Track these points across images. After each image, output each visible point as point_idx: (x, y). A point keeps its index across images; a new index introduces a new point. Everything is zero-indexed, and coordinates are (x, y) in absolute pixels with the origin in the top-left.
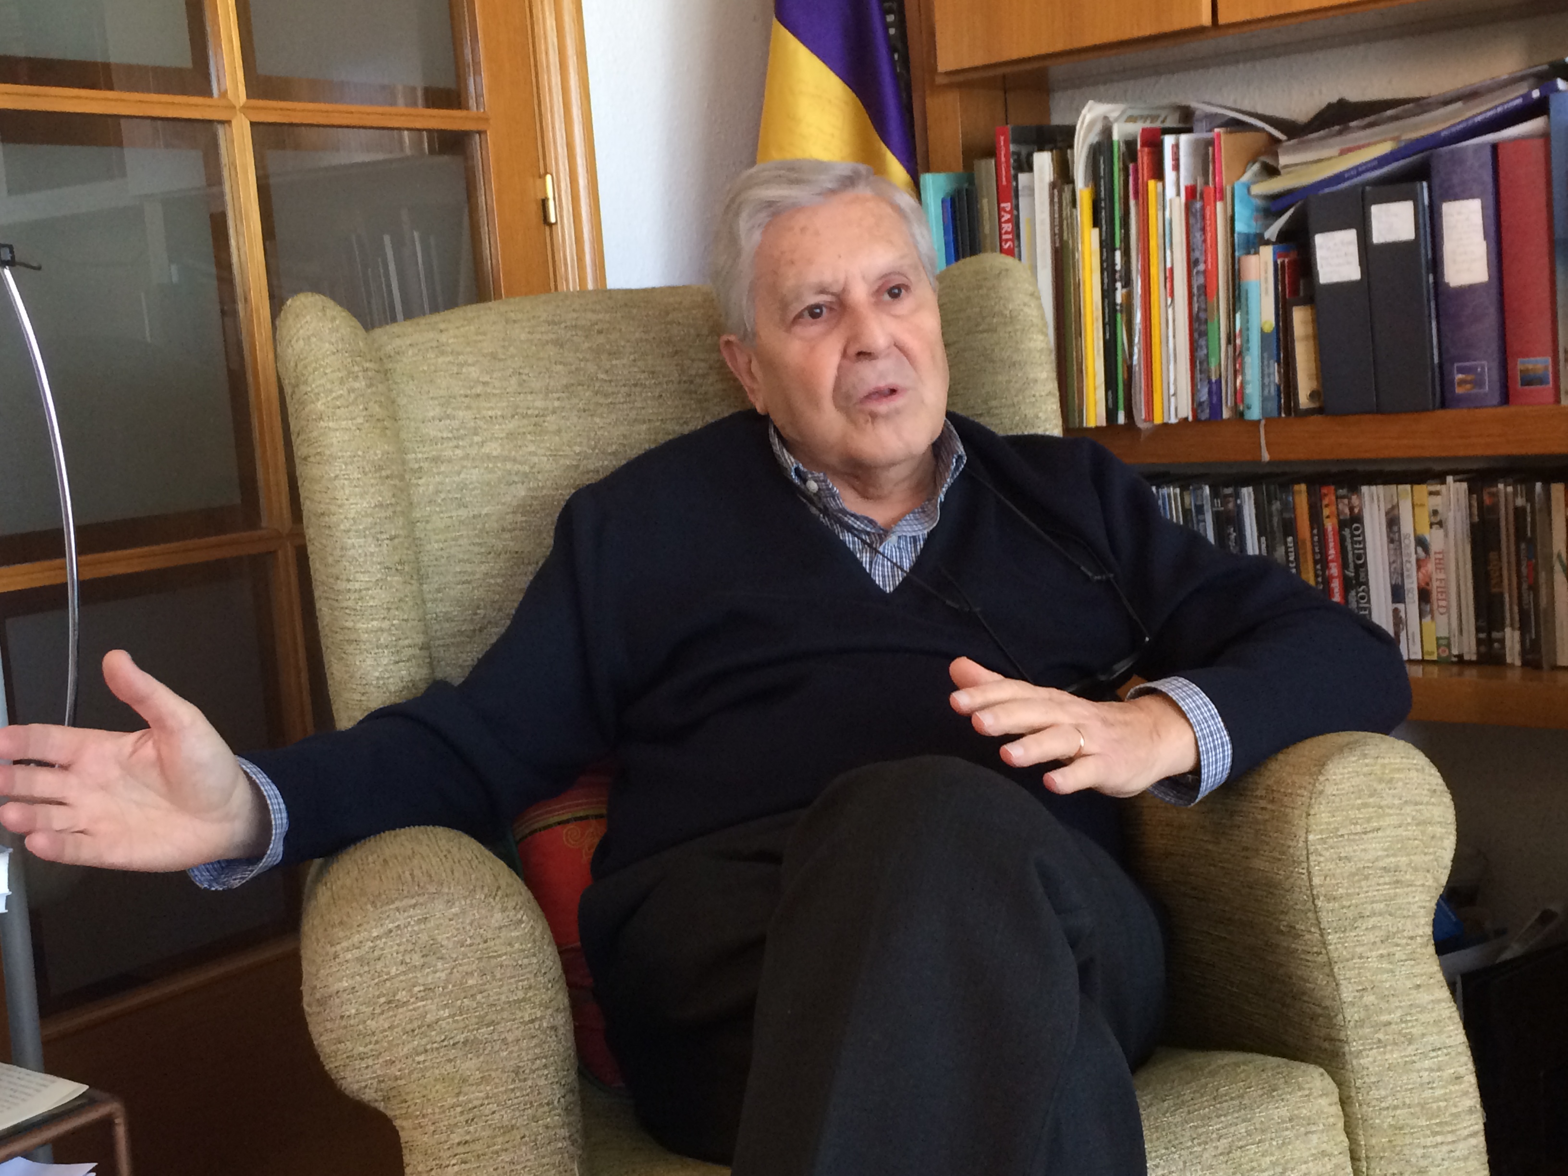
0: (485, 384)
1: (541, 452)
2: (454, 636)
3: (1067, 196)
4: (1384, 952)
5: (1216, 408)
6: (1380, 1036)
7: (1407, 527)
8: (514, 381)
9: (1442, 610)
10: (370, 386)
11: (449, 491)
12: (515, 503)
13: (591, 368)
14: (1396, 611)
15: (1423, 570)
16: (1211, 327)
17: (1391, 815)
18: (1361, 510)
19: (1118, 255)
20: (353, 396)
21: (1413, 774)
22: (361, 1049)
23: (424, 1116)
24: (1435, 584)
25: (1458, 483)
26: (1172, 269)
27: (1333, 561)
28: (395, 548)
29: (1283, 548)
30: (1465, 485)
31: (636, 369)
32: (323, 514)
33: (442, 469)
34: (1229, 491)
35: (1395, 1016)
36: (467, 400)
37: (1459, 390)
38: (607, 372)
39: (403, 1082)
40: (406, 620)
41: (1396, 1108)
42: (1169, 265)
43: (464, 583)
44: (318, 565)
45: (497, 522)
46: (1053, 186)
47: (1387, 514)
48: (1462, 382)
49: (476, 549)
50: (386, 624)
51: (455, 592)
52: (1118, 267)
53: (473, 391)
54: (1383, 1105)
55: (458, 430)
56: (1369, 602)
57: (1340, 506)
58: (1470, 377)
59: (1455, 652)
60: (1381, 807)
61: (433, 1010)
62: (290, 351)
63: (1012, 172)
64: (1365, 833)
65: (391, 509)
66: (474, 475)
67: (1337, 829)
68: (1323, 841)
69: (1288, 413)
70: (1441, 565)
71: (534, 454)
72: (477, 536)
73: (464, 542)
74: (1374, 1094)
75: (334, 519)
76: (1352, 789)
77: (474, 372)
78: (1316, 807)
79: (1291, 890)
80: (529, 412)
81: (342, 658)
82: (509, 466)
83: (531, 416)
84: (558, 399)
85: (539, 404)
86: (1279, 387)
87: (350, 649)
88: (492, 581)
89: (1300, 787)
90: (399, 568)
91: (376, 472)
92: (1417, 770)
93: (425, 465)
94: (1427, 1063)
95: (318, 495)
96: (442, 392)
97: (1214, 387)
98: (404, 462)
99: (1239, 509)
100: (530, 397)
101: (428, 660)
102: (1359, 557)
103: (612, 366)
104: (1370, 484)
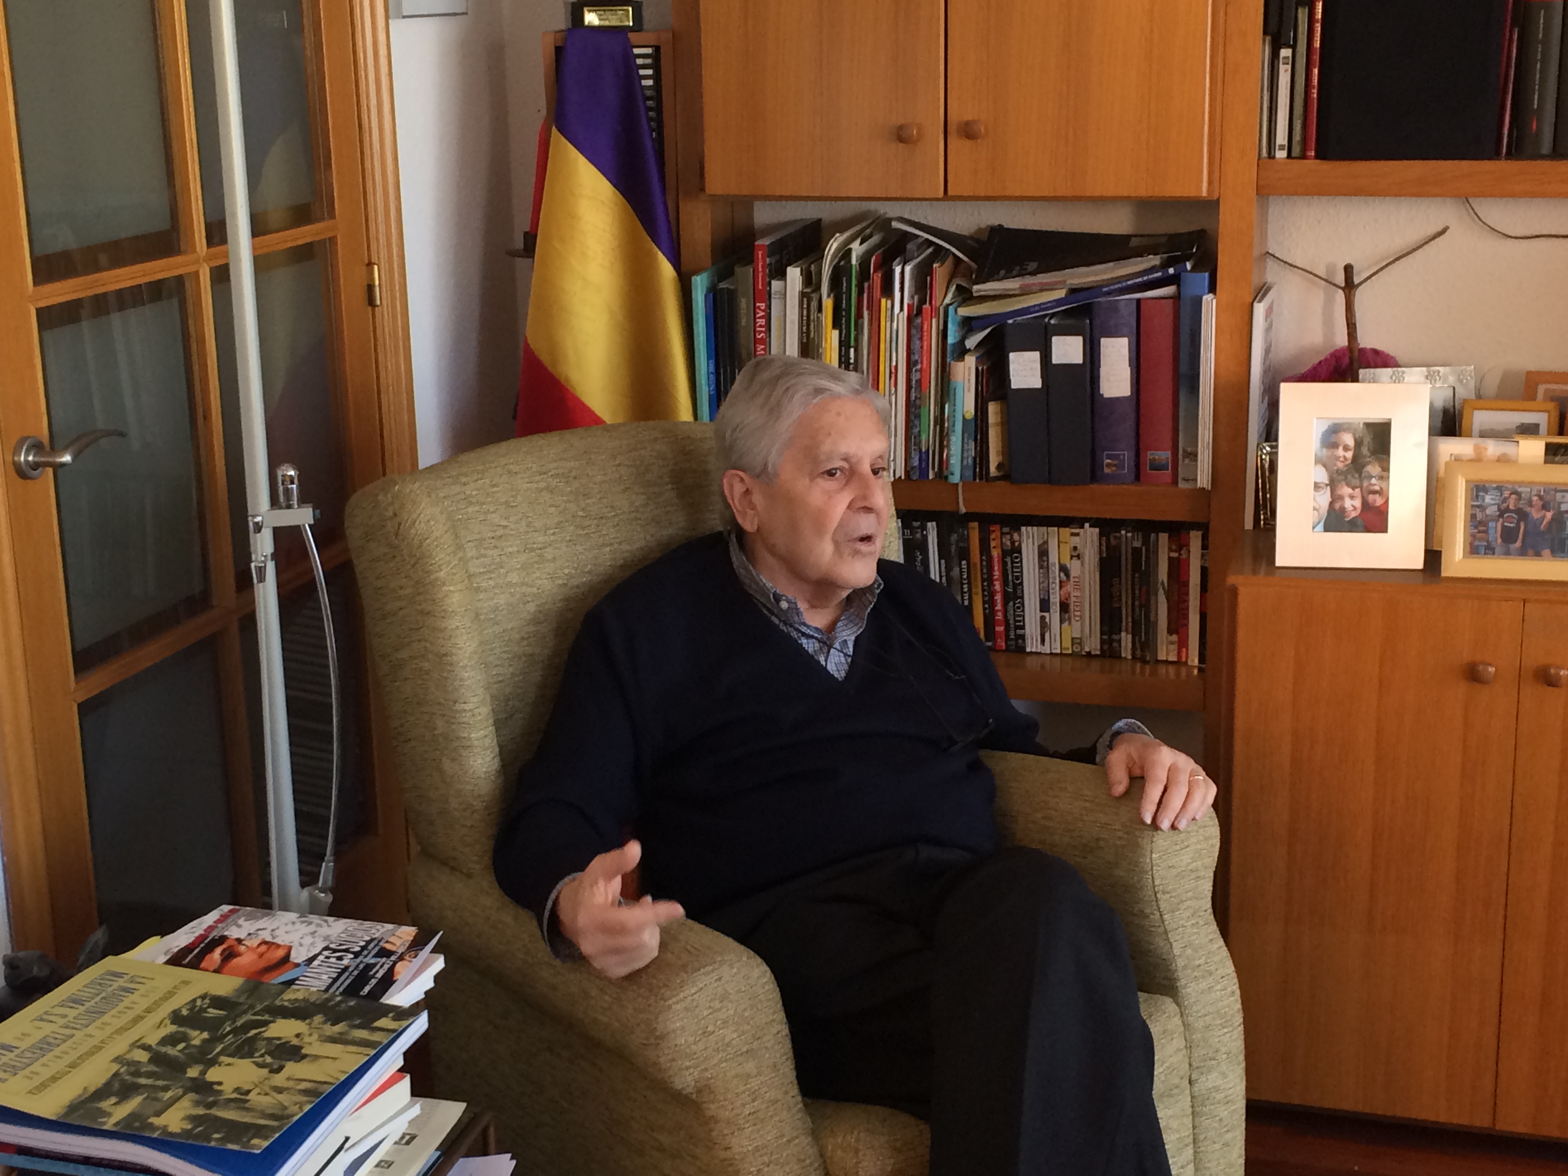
0: (505, 527)
1: (544, 576)
3: (814, 304)
4: (1194, 922)
5: (924, 473)
6: (1196, 974)
7: (1053, 557)
8: (524, 523)
9: (1078, 618)
11: (487, 614)
12: (528, 618)
13: (572, 507)
14: (1043, 618)
15: (1064, 589)
16: (924, 411)
18: (1020, 545)
19: (852, 350)
22: (687, 1064)
23: (725, 1100)
24: (1073, 599)
25: (1092, 529)
26: (896, 367)
27: (996, 580)
29: (958, 569)
30: (1097, 530)
31: (601, 505)
33: (481, 597)
34: (916, 524)
35: (1202, 961)
36: (493, 541)
37: (1107, 470)
38: (583, 510)
39: (713, 1081)
41: (1206, 1015)
42: (894, 364)
45: (518, 633)
46: (803, 295)
47: (1039, 547)
48: (1108, 465)
49: (505, 656)
52: (852, 361)
54: (1199, 1015)
55: (490, 565)
56: (1023, 611)
57: (1004, 540)
58: (1116, 462)
59: (1087, 649)
61: (729, 1034)
63: (768, 280)
64: (1182, 849)
66: (502, 600)
67: (1167, 849)
68: (1160, 858)
69: (987, 480)
70: (1078, 585)
72: (505, 646)
73: (497, 651)
74: (1195, 1008)
77: (495, 518)
79: (1141, 889)
80: (535, 546)
83: (536, 549)
84: (553, 534)
85: (541, 539)
86: (975, 458)
94: (1219, 987)
96: (476, 537)
97: (924, 457)
99: (925, 538)
100: (535, 535)
102: (1017, 578)
103: (588, 505)
104: (1026, 525)
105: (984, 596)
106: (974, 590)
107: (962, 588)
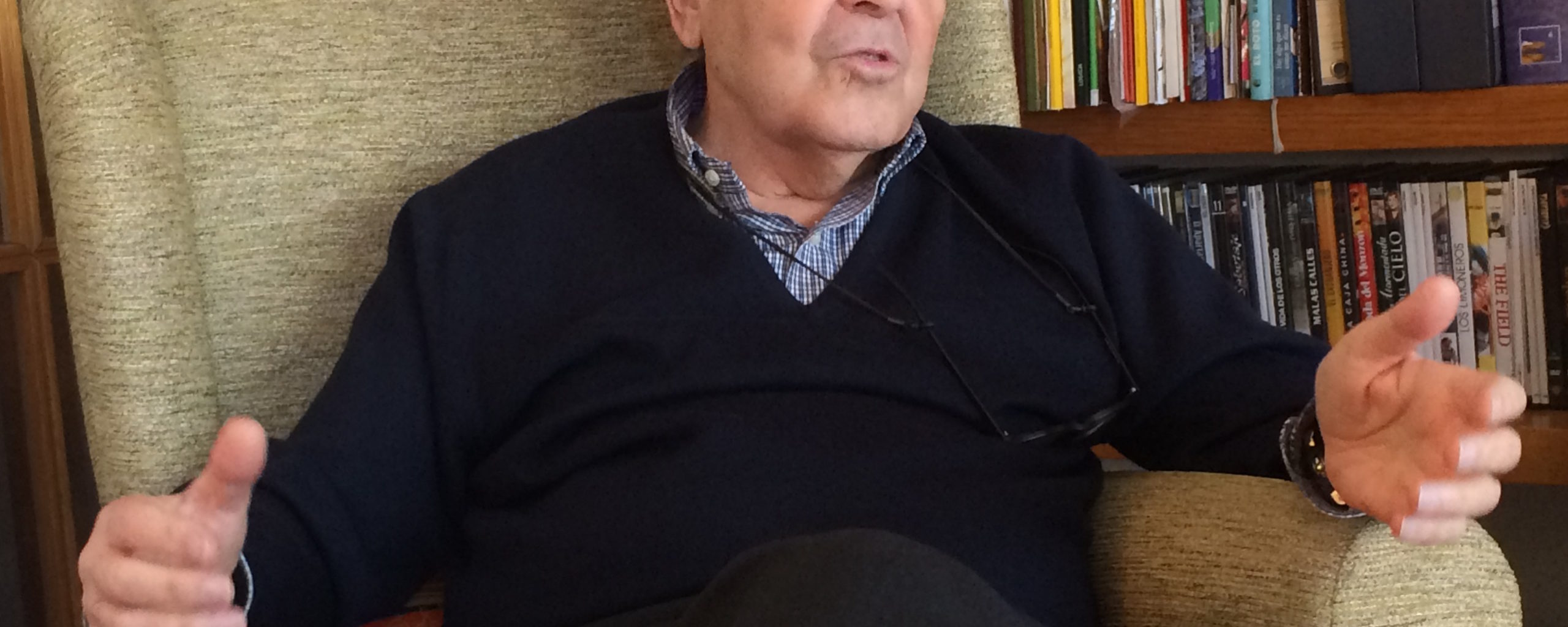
0: (286, 59)
1: (357, 144)
2: (247, 378)
5: (1215, 86)
7: (1459, 235)
8: (322, 55)
9: (1505, 341)
10: (142, 62)
11: (241, 196)
12: (324, 210)
13: (420, 37)
15: (1479, 290)
17: (1438, 602)
18: (1400, 215)
20: (118, 74)
21: (1467, 550)
24: (1495, 308)
25: (1523, 180)
27: (1364, 279)
28: (173, 268)
29: (1302, 263)
30: (1533, 182)
31: (477, 40)
32: (80, 225)
33: (233, 167)
34: (1232, 190)
36: (263, 80)
37: (1524, 61)
38: (440, 43)
40: (187, 359)
43: (260, 311)
44: (74, 290)
45: (302, 233)
47: (1434, 218)
48: (1528, 52)
49: (276, 268)
50: (161, 365)
51: (249, 322)
53: (272, 67)
55: (252, 117)
57: (1374, 208)
58: (1539, 45)
60: (1425, 592)
62: (38, 18)
65: (167, 218)
66: (272, 174)
69: (1307, 91)
70: (1502, 284)
71: (349, 147)
73: (261, 259)
75: (95, 231)
76: (1389, 570)
77: (271, 44)
78: (1343, 591)
80: (343, 94)
81: (106, 408)
82: (317, 162)
83: (345, 99)
84: (379, 77)
85: (354, 84)
86: (1295, 58)
87: (116, 396)
88: (296, 309)
89: (1323, 568)
90: (178, 292)
91: (148, 171)
92: (1472, 545)
93: (210, 162)
95: (74, 200)
96: (231, 70)
97: (1213, 58)
98: (184, 159)
99: (1245, 213)
100: (343, 76)
102: (1398, 274)
103: (448, 35)
104: (1412, 180)
105: (1345, 306)
106: (1328, 298)
107: (1309, 296)
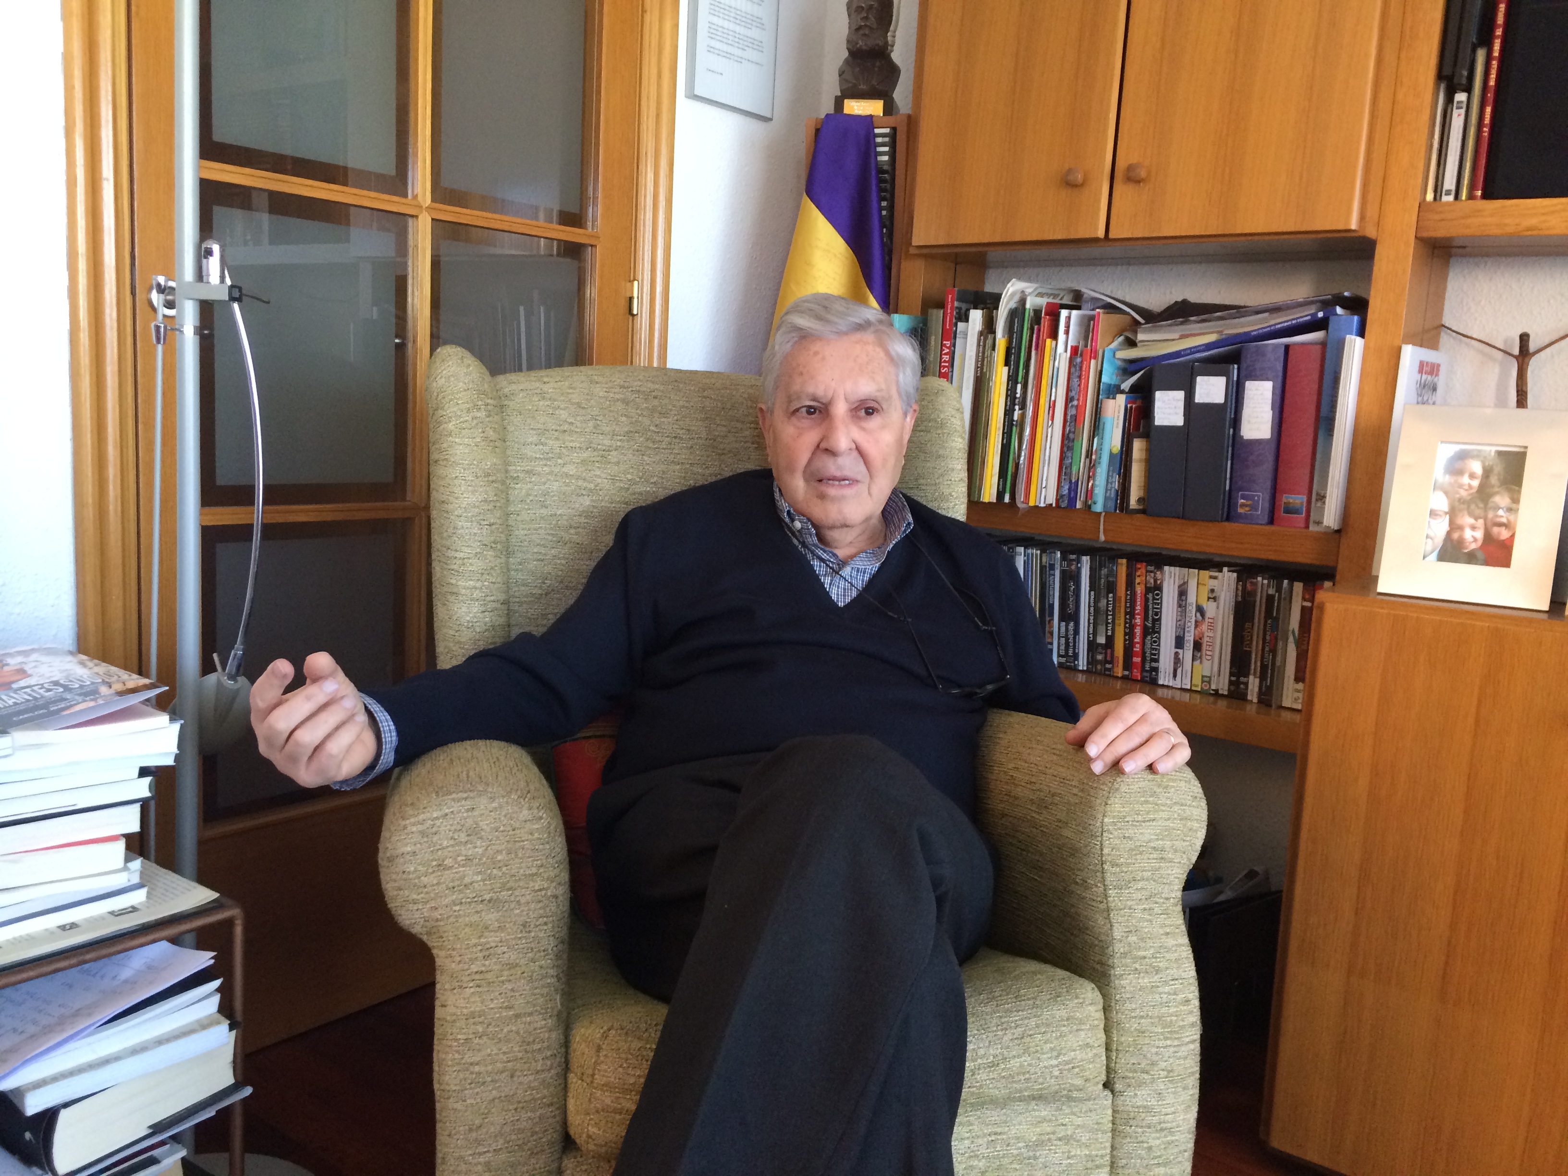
0: (571, 423)
1: (604, 476)
2: (526, 596)
3: (989, 342)
4: (1147, 907)
5: (1072, 501)
6: (1137, 966)
7: (1192, 598)
8: (591, 424)
9: (1209, 658)
10: (489, 416)
11: (536, 496)
12: (581, 509)
13: (646, 421)
14: (1176, 654)
16: (1077, 444)
17: (1163, 811)
18: (1161, 583)
19: (1019, 386)
20: (475, 422)
21: (1183, 784)
22: (415, 896)
23: (454, 950)
24: (1206, 639)
25: (1230, 573)
26: (1055, 401)
27: (1138, 614)
28: (492, 532)
29: (1105, 601)
30: (1235, 575)
31: (677, 427)
32: (443, 502)
33: (533, 479)
34: (1073, 557)
35: (1148, 953)
36: (556, 434)
37: (1240, 510)
38: (656, 426)
39: (442, 923)
40: (494, 583)
41: (1142, 1017)
42: (1053, 398)
43: (538, 560)
44: (436, 537)
45: (567, 520)
46: (981, 333)
47: (1179, 587)
48: (1243, 505)
49: (550, 538)
50: (479, 584)
51: (532, 566)
52: (1018, 395)
53: (562, 427)
54: (1133, 1014)
55: (547, 453)
56: (1159, 645)
57: (1148, 578)
58: (1249, 502)
59: (1213, 687)
60: (1157, 805)
61: (471, 875)
63: (954, 321)
64: (1144, 822)
65: (492, 504)
66: (555, 486)
67: (1125, 817)
68: (1114, 823)
69: (1121, 510)
70: (1211, 627)
71: (599, 477)
72: (551, 529)
73: (542, 531)
74: (1128, 1006)
75: (450, 507)
76: (1139, 790)
77: (564, 414)
78: (1112, 799)
79: (1087, 855)
80: (599, 447)
81: (445, 604)
82: (580, 483)
83: (600, 450)
84: (621, 440)
85: (607, 442)
86: (1117, 491)
87: (452, 598)
88: (559, 562)
89: (1103, 784)
90: (494, 546)
91: (485, 477)
92: (1186, 781)
93: (521, 475)
94: (1167, 989)
95: (442, 488)
96: (540, 426)
97: (1073, 485)
98: (507, 471)
99: (1079, 570)
100: (601, 437)
101: (506, 612)
102: (1156, 614)
103: (661, 422)
104: (1170, 565)
105: (1125, 627)
106: (1117, 621)
107: (1107, 619)
